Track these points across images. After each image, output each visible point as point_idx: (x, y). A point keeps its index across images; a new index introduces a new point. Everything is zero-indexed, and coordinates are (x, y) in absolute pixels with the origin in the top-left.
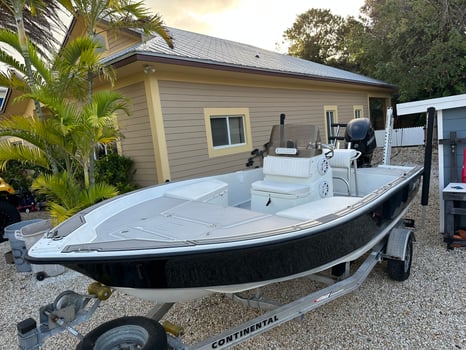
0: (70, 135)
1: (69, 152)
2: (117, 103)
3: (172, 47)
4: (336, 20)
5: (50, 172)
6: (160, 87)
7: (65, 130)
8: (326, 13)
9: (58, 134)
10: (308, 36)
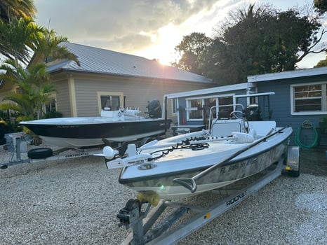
0: (32, 100)
1: (32, 107)
2: (53, 88)
3: (79, 65)
4: (207, 40)
5: (24, 115)
6: (75, 82)
7: (31, 98)
8: (202, 35)
9: (28, 99)
10: (191, 49)
